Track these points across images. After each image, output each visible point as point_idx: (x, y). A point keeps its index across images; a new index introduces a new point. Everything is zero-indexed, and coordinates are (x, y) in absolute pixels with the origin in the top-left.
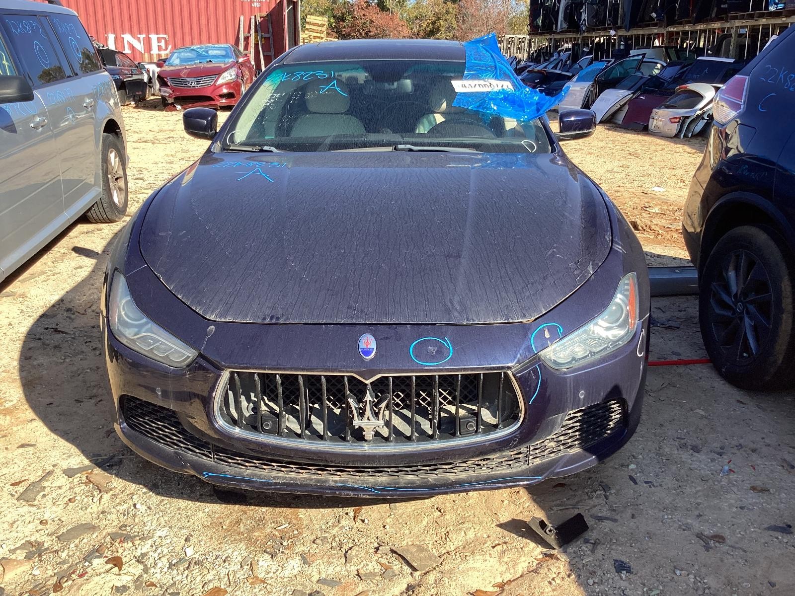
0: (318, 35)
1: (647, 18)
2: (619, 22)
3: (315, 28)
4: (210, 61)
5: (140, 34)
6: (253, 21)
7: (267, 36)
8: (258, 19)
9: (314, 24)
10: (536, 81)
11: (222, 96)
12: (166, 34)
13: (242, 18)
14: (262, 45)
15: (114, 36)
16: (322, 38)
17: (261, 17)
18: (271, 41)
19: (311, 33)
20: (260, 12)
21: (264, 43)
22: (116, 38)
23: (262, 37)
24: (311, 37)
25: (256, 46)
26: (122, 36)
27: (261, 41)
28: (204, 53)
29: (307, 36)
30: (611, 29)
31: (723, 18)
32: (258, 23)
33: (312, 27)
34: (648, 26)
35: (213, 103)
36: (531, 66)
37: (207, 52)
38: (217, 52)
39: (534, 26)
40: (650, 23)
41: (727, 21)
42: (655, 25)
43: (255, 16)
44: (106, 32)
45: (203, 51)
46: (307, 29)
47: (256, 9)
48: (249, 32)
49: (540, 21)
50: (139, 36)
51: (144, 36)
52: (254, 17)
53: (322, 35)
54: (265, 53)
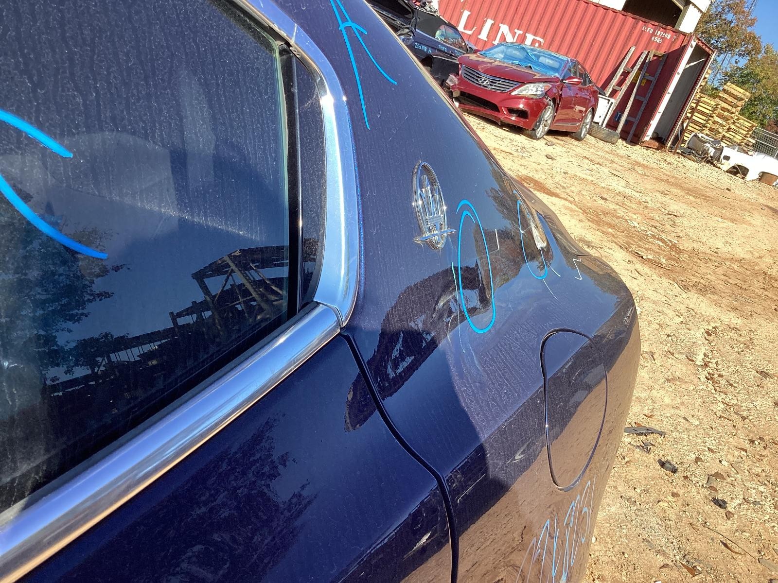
0: (730, 108)
3: (730, 99)
4: (530, 67)
5: (518, 29)
6: (644, 56)
7: (650, 78)
8: (651, 56)
9: (731, 94)
11: (511, 111)
12: (543, 39)
13: (633, 49)
14: (640, 86)
15: (493, 22)
16: (732, 113)
17: (654, 56)
18: (652, 87)
19: (721, 103)
20: (657, 50)
21: (643, 85)
22: (493, 25)
23: (643, 78)
24: (719, 106)
25: (632, 85)
26: (500, 25)
27: (641, 82)
28: (533, 57)
29: (714, 104)
32: (647, 61)
33: (726, 96)
35: (495, 114)
37: (538, 57)
38: (550, 61)
43: (649, 52)
44: (487, 17)
45: (534, 54)
46: (720, 97)
47: (655, 43)
48: (633, 67)
50: (516, 30)
51: (521, 32)
52: (646, 52)
53: (734, 110)
54: (638, 97)
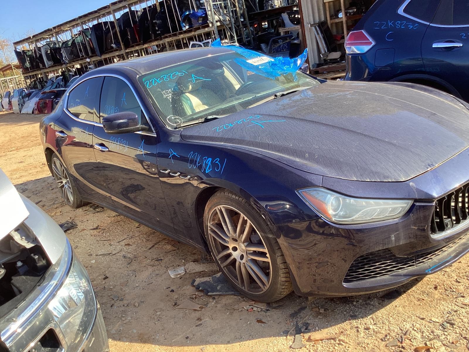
1: (109, 48)
2: (90, 53)
10: (52, 97)
30: (86, 58)
31: (158, 39)
34: (112, 52)
36: (34, 92)
39: (25, 69)
40: (112, 50)
41: (161, 39)
42: (116, 50)
49: (28, 64)
